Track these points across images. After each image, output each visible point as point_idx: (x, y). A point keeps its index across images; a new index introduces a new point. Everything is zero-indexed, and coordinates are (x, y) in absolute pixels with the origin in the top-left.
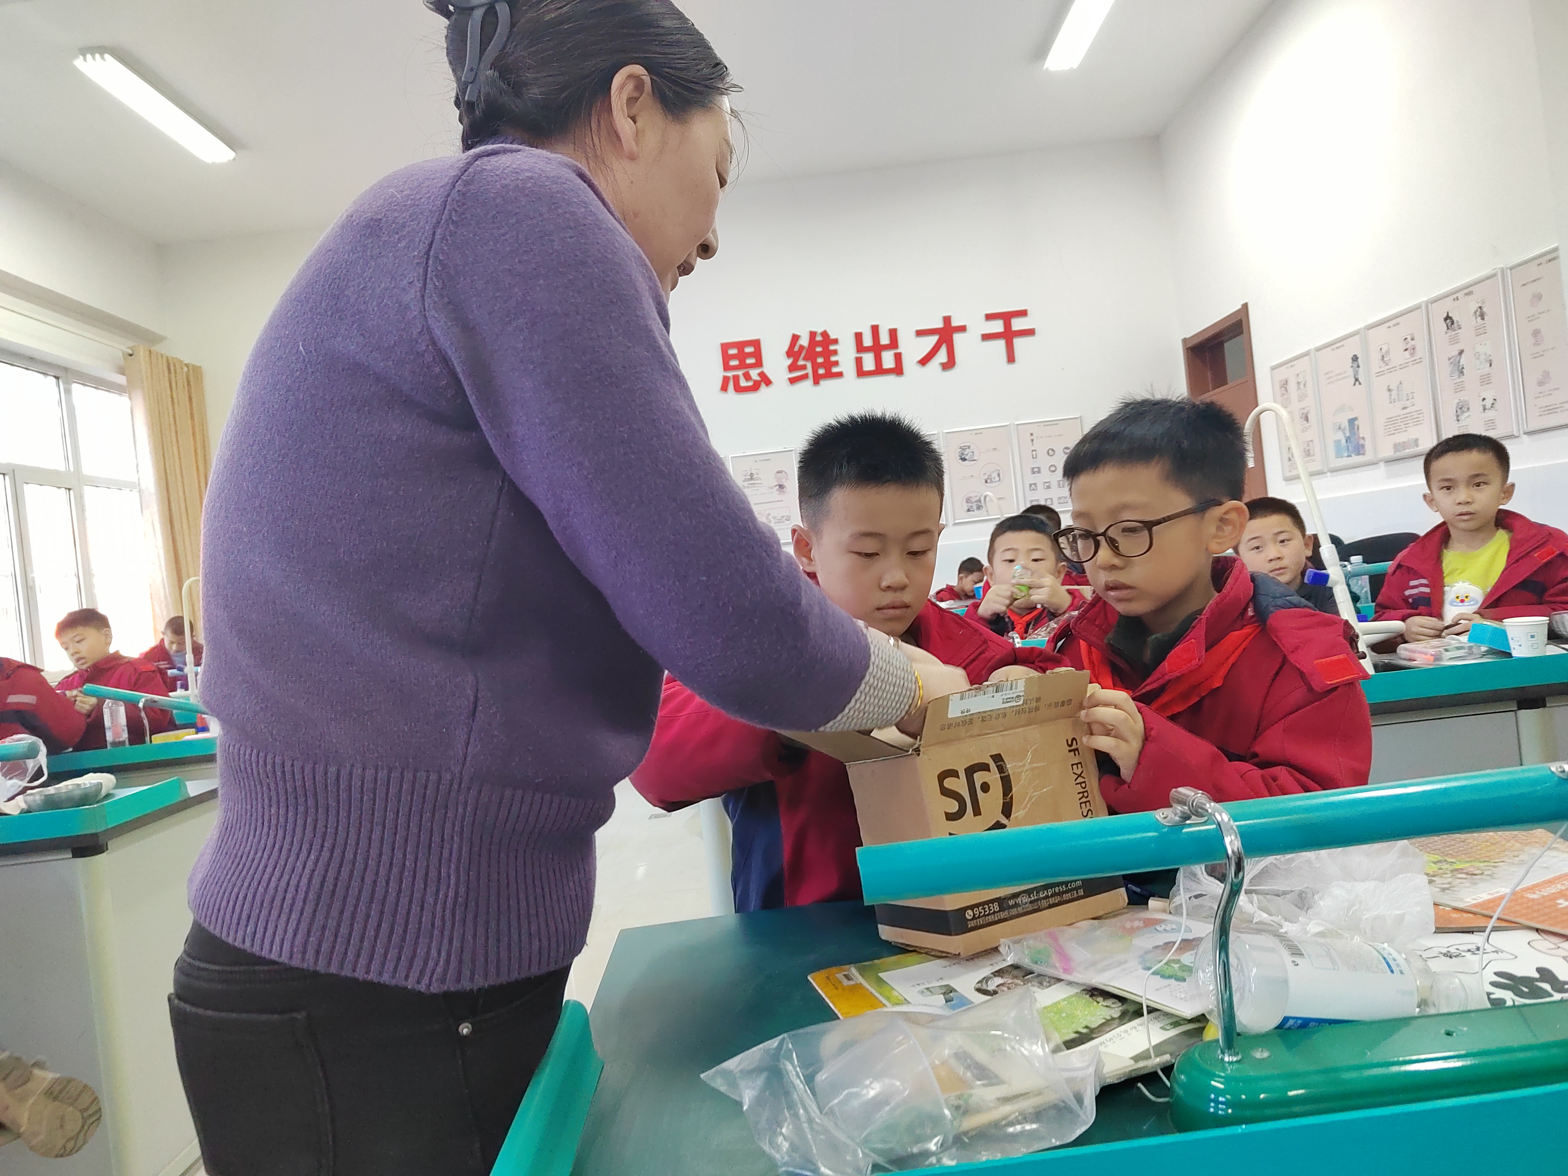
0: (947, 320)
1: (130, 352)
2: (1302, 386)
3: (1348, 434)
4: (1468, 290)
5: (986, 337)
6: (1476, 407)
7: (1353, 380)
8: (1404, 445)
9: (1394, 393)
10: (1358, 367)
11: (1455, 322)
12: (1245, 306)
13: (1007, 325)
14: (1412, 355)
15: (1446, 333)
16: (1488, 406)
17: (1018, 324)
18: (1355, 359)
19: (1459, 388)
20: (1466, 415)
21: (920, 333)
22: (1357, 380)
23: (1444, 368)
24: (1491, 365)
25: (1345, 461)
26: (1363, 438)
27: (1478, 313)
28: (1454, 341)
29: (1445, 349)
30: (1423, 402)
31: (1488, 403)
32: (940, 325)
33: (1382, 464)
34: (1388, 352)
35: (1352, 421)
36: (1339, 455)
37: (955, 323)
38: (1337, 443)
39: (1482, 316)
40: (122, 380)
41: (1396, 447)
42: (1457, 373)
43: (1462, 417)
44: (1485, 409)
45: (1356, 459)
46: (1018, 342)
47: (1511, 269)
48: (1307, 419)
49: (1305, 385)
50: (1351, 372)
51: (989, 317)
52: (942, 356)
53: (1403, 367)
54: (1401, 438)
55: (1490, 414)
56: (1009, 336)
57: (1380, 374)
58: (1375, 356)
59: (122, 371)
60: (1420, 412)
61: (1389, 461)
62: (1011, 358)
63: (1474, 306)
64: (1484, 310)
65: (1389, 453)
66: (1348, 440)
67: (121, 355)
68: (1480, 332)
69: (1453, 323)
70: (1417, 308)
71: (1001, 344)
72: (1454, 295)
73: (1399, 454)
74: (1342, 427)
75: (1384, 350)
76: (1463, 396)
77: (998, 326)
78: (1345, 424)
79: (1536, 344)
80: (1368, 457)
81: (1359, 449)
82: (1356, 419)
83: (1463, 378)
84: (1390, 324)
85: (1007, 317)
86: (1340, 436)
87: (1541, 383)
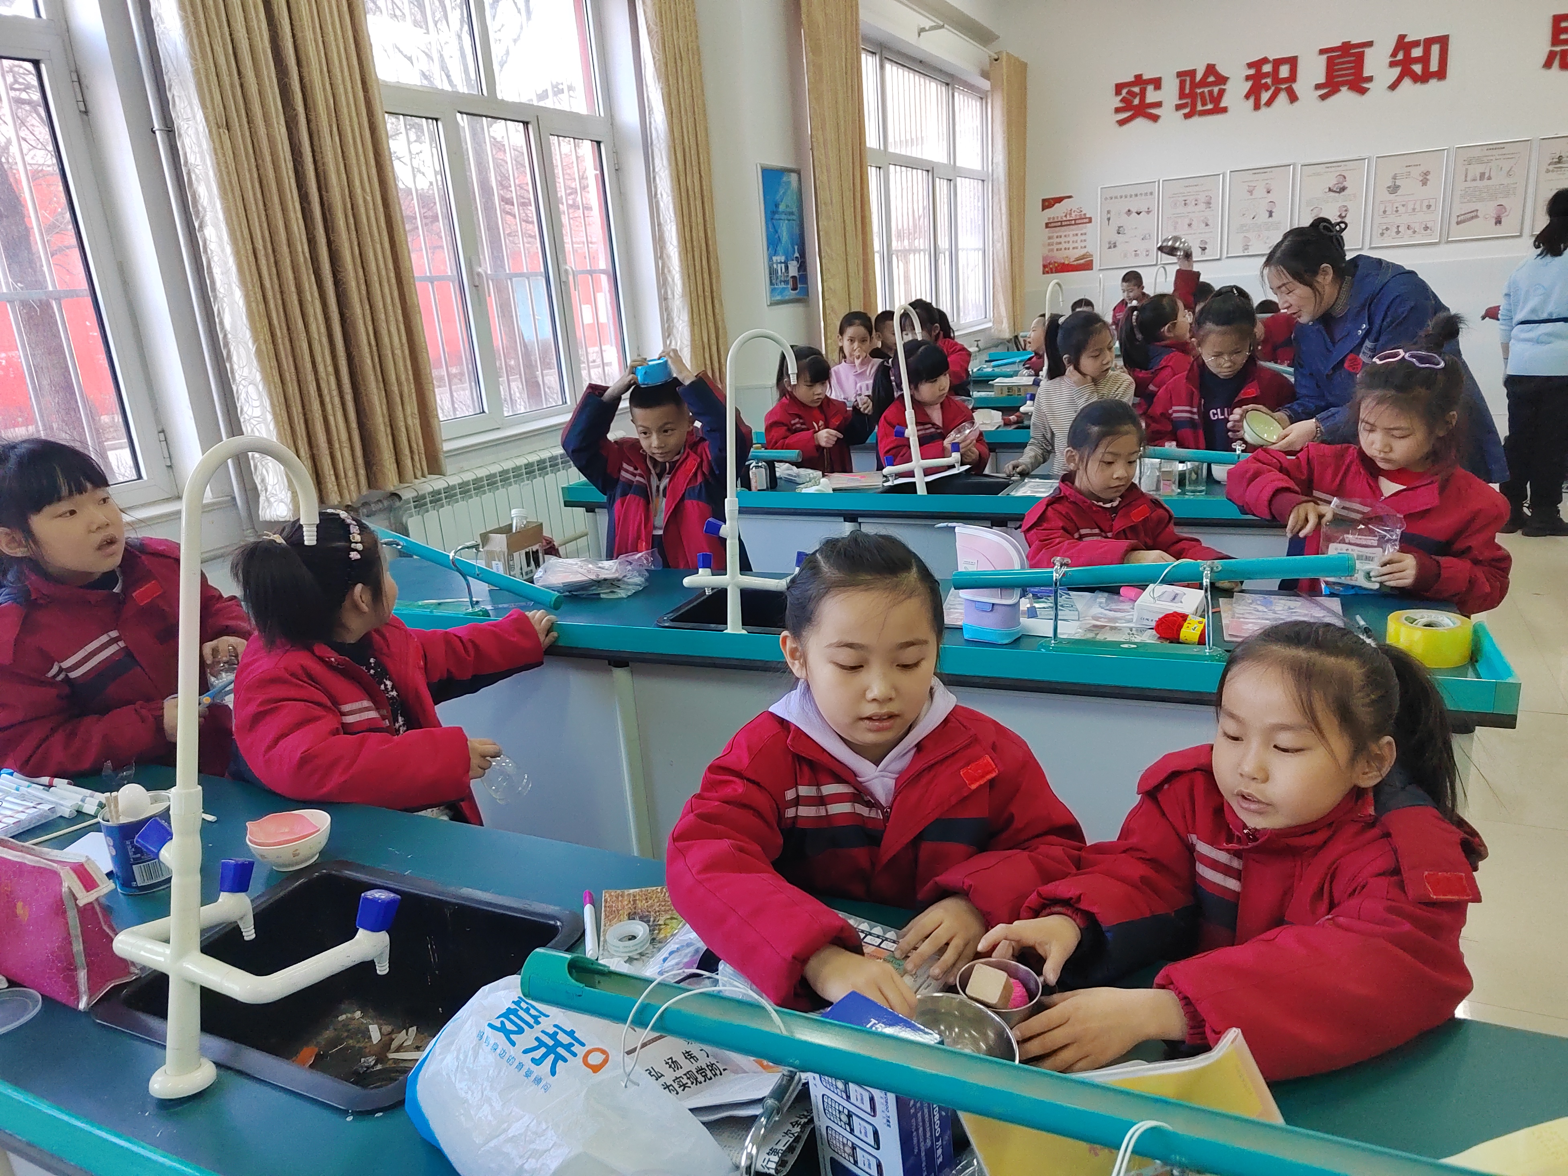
1: (996, 57)
40: (986, 85)
59: (985, 75)
67: (988, 60)
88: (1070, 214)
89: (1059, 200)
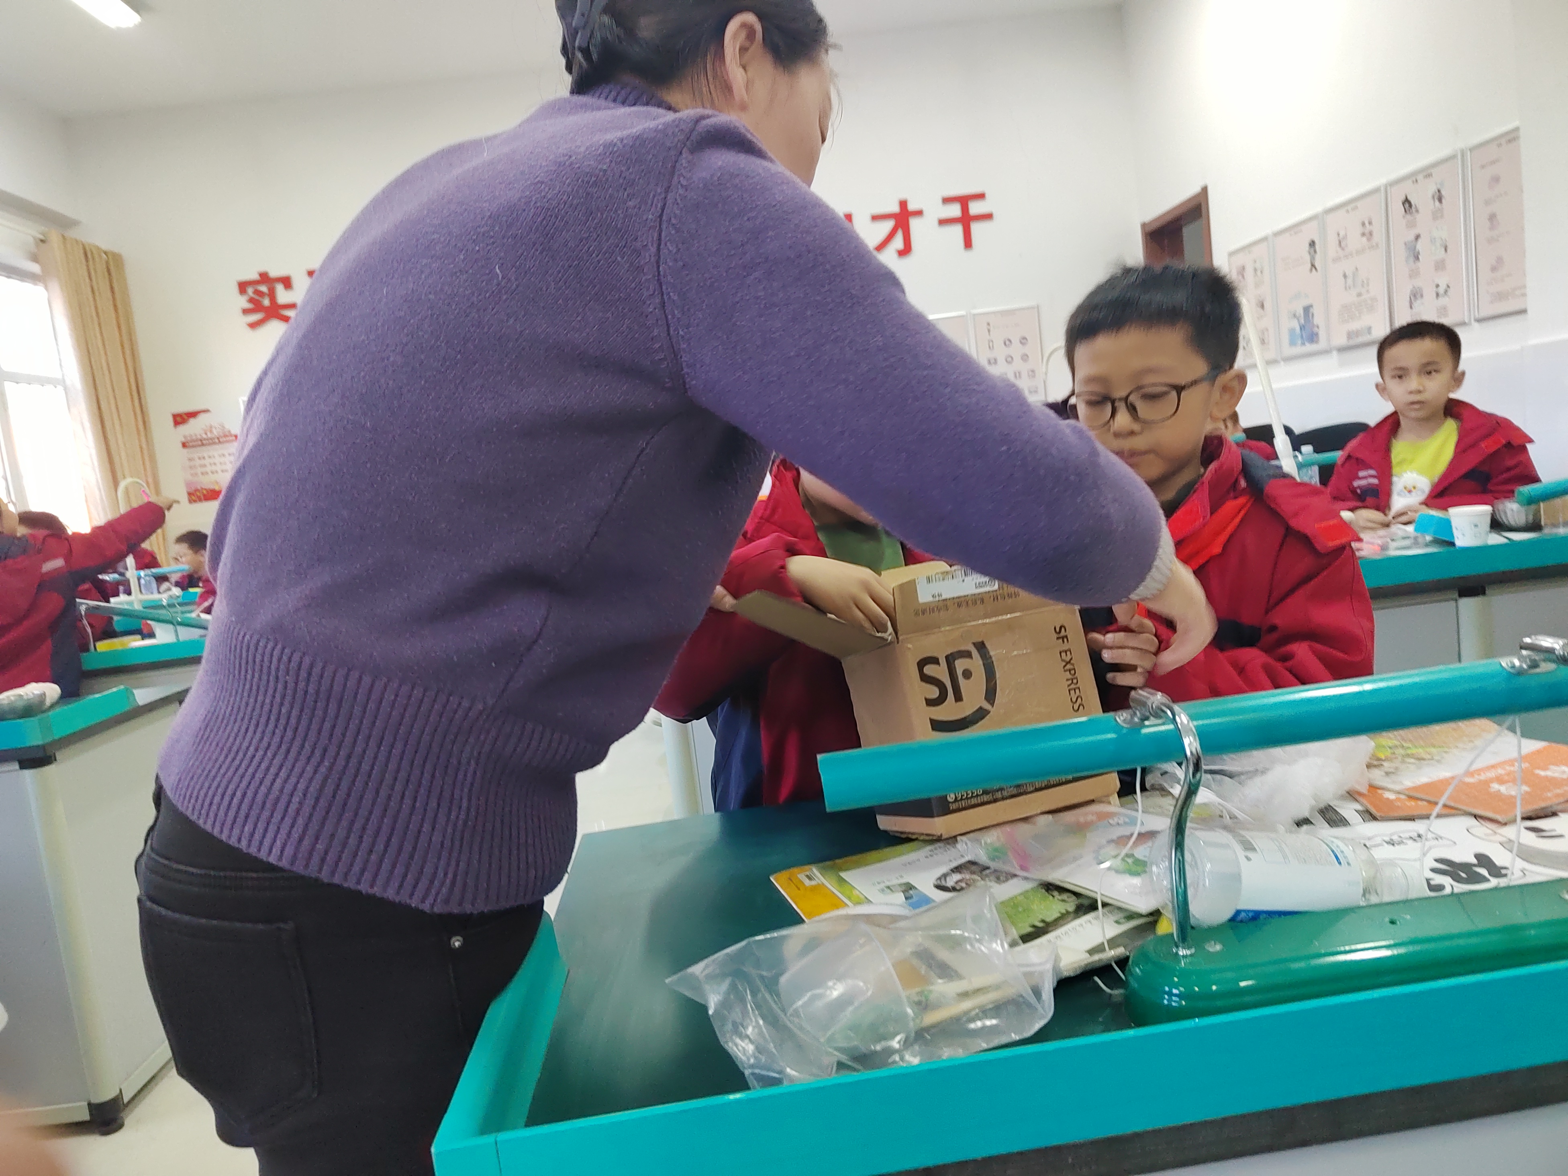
0: (903, 204)
1: (42, 237)
2: (1259, 273)
3: (1302, 321)
4: (1427, 172)
5: (943, 222)
6: (1429, 293)
7: (1310, 265)
8: (1357, 333)
9: (1350, 281)
10: (1315, 252)
11: (1413, 206)
12: (1205, 190)
13: (965, 209)
14: (1369, 240)
15: (1404, 217)
16: (1442, 293)
17: (975, 208)
18: (1312, 244)
19: (1414, 274)
20: (1419, 302)
21: (875, 218)
22: (1313, 266)
23: (1399, 254)
24: (1446, 250)
25: (1299, 350)
26: (1318, 327)
27: (1436, 197)
28: (1411, 225)
29: (1401, 234)
30: (1378, 290)
31: (1441, 290)
32: (896, 209)
33: (1335, 353)
34: (1345, 237)
35: (1307, 310)
36: (1292, 343)
37: (911, 207)
38: (1292, 331)
39: (1440, 200)
40: (35, 268)
41: (1350, 335)
42: (1412, 259)
43: (1415, 305)
44: (1438, 295)
45: (1309, 347)
46: (975, 227)
47: (1471, 150)
48: (1262, 306)
49: (1261, 272)
50: (1308, 258)
51: (947, 200)
52: (898, 242)
53: (1359, 252)
54: (1355, 326)
55: (1443, 301)
56: (966, 220)
57: (1336, 260)
58: (1332, 240)
59: (35, 259)
60: (1374, 299)
61: (1342, 350)
62: (968, 243)
63: (1432, 189)
64: (1443, 192)
65: (1342, 340)
66: (1302, 328)
67: (31, 240)
68: (1437, 215)
69: (1410, 205)
70: (1376, 190)
71: (958, 229)
72: (1413, 177)
73: (1352, 342)
74: (1297, 314)
75: (1342, 234)
76: (1418, 283)
77: (955, 210)
78: (1300, 312)
79: (1492, 228)
80: (1322, 344)
81: (1313, 338)
82: (1311, 306)
83: (1419, 264)
84: (1349, 208)
85: (963, 201)
86: (1296, 325)
87: (1494, 269)
88: (211, 432)
89: (193, 415)
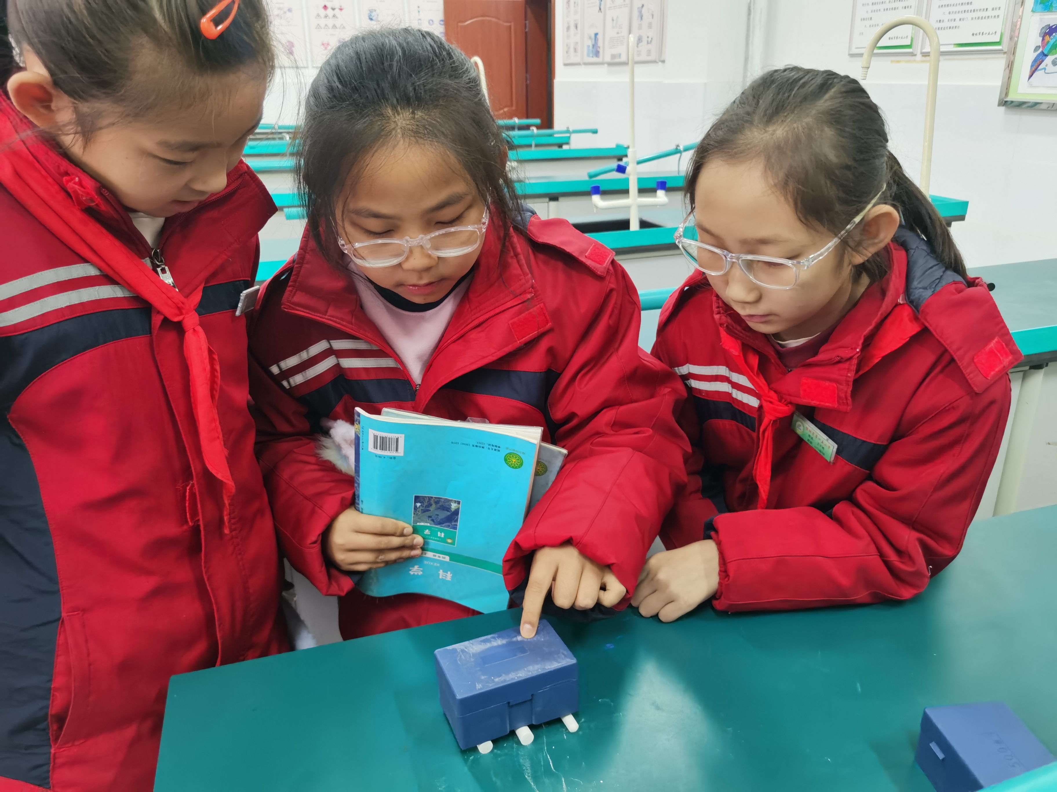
2: (576, 4)
3: (593, 43)
7: (598, 8)
8: (615, 56)
9: (615, 23)
16: (649, 42)
19: (640, 27)
22: (600, 9)
23: (635, 13)
25: (591, 59)
26: (599, 47)
31: (650, 39)
33: (606, 65)
35: (596, 35)
36: (588, 55)
38: (589, 46)
41: (613, 56)
42: (640, 18)
43: (639, 45)
45: (595, 60)
48: (576, 27)
50: (598, 3)
54: (614, 51)
55: (650, 46)
57: (610, 8)
60: (623, 37)
61: (610, 64)
65: (608, 59)
66: (593, 46)
73: (613, 61)
76: (642, 33)
78: (593, 36)
80: (601, 59)
81: (597, 54)
82: (598, 34)
83: (642, 22)
86: (590, 43)
